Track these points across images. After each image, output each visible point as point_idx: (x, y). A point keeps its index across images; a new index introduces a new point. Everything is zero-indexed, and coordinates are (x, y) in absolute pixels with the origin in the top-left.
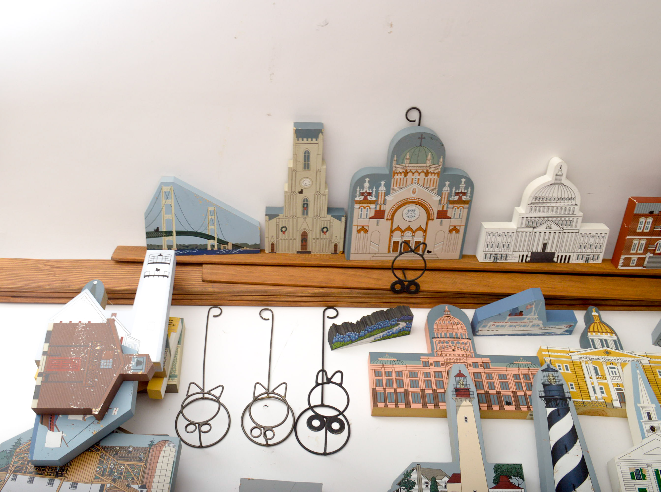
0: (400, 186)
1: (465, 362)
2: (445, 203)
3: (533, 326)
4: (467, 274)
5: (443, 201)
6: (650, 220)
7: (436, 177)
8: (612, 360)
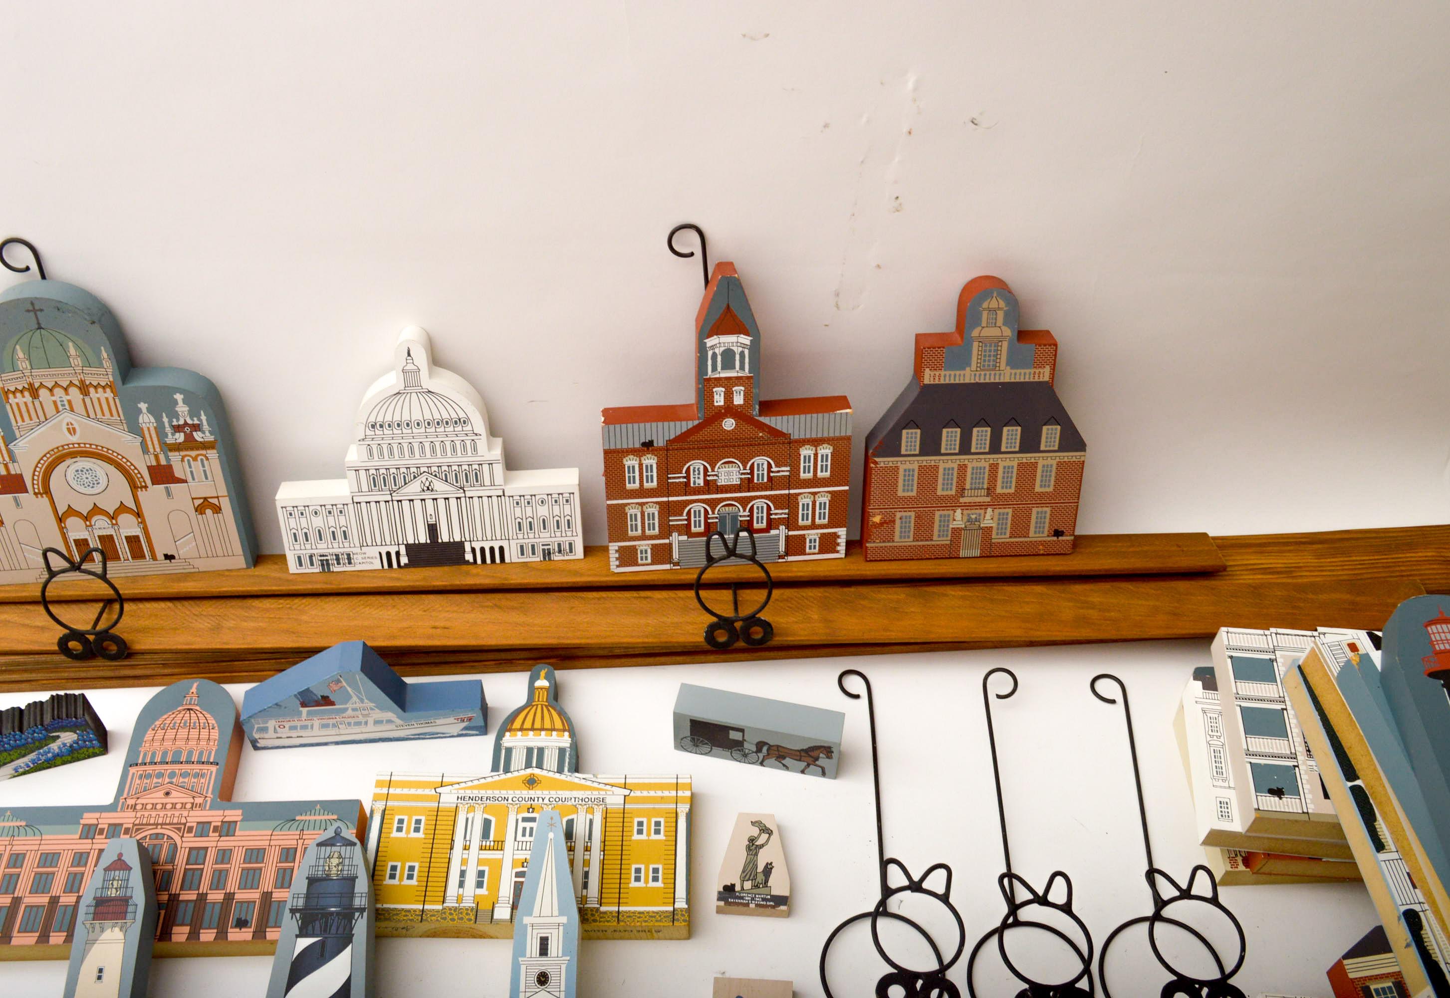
0: (31, 419)
1: (180, 824)
2: (158, 450)
3: (377, 722)
4: (256, 603)
5: (150, 447)
6: (650, 461)
7: (109, 394)
8: (536, 799)
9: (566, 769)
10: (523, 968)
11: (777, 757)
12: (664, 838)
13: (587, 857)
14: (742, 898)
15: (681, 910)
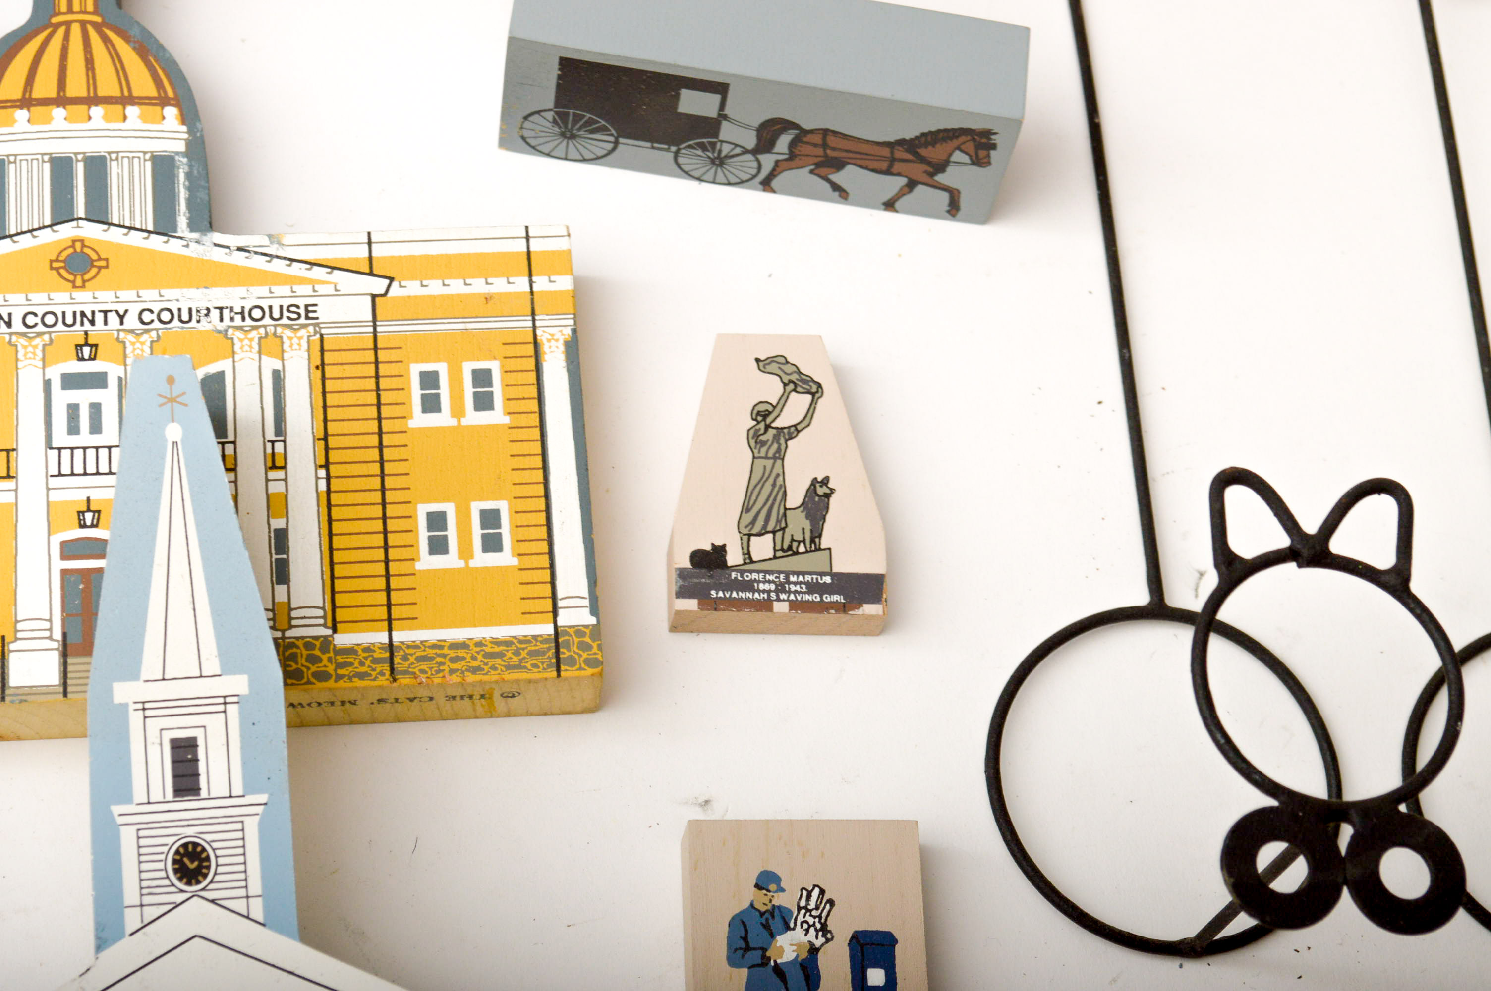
8: (99, 317)
9: (182, 221)
10: (128, 836)
11: (818, 165)
12: (506, 420)
13: (276, 488)
14: (749, 586)
15: (579, 631)
